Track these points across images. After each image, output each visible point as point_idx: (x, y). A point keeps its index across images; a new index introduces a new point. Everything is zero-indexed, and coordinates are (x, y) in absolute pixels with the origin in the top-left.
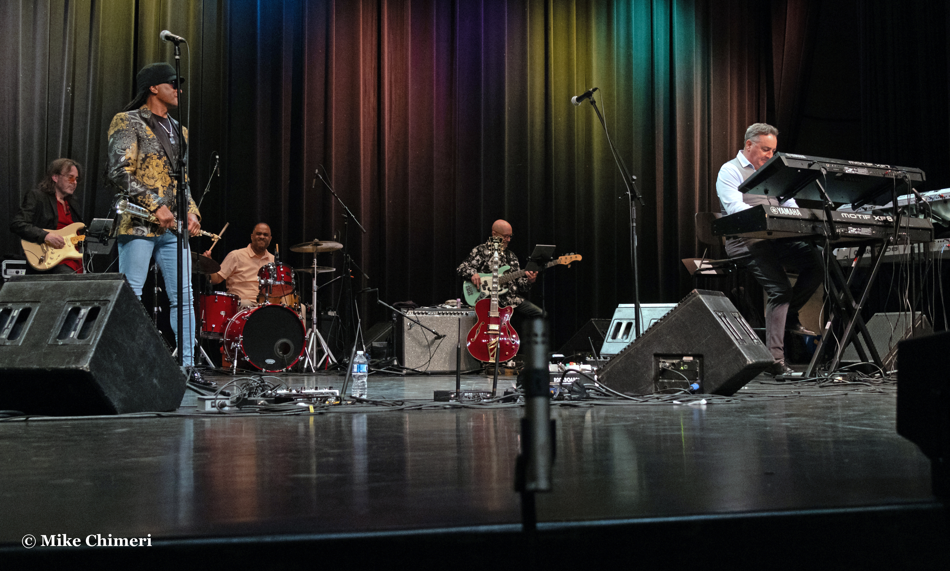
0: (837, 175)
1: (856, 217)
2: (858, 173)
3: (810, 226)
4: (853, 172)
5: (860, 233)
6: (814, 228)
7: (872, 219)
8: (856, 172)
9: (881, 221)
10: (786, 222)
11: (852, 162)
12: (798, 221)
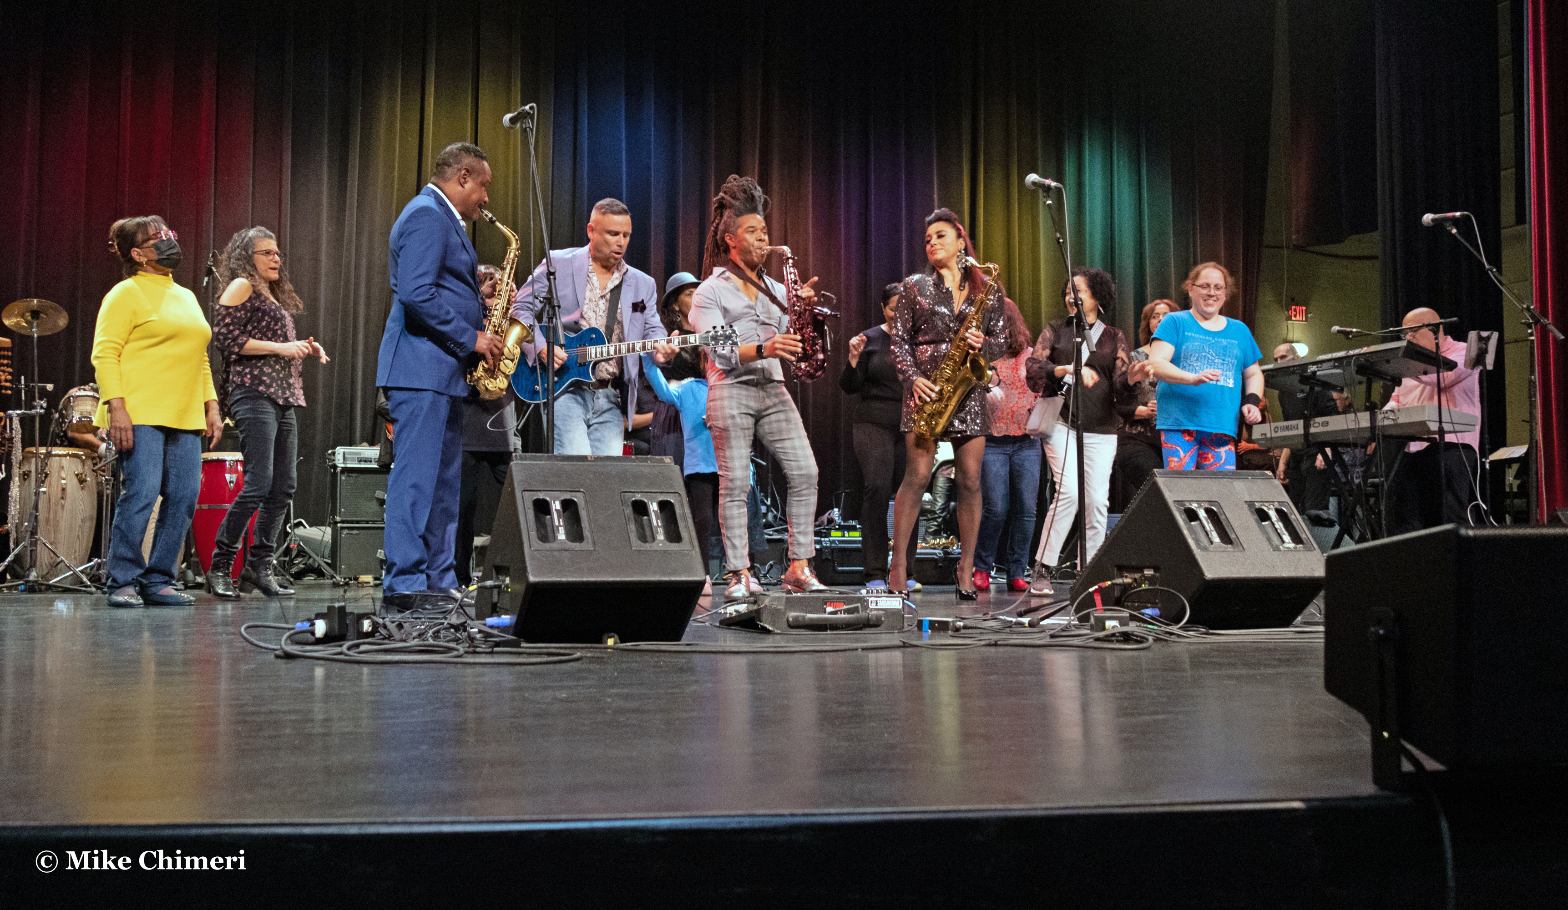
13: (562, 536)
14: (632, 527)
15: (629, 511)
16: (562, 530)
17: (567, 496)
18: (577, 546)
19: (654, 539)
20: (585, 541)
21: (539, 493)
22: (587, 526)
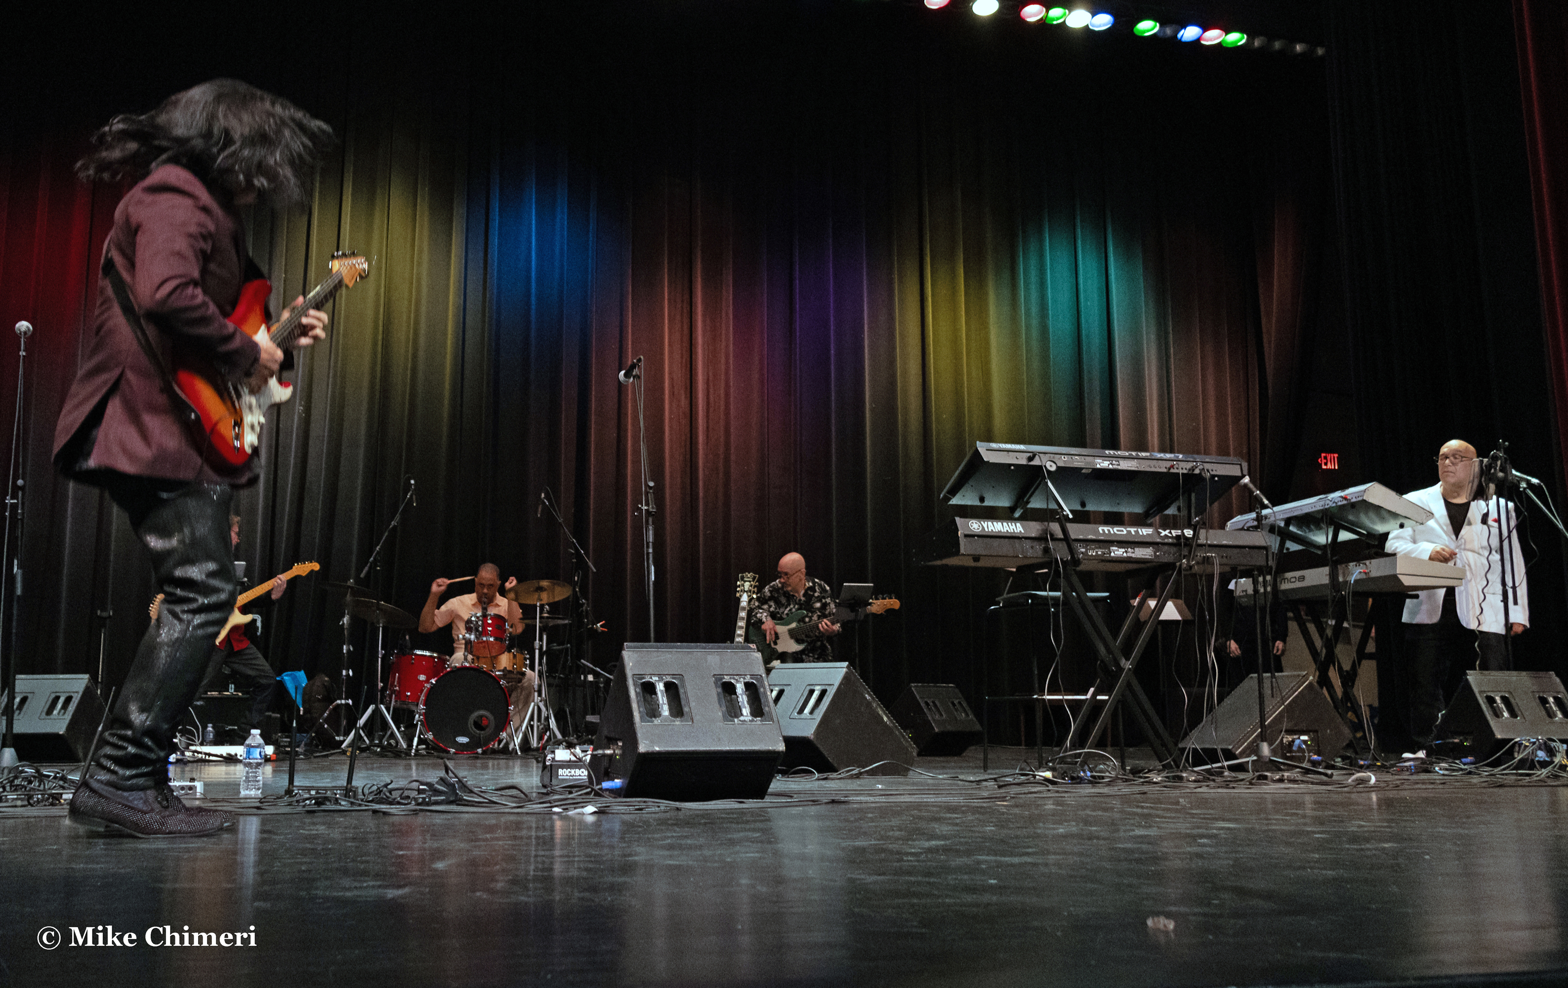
0: (1084, 471)
1: (1125, 532)
2: (1119, 467)
3: (1039, 547)
4: (1111, 466)
5: (1133, 555)
6: (1046, 550)
7: (1156, 534)
8: (1115, 467)
9: (1172, 537)
10: (996, 542)
11: (1112, 452)
12: (1016, 541)
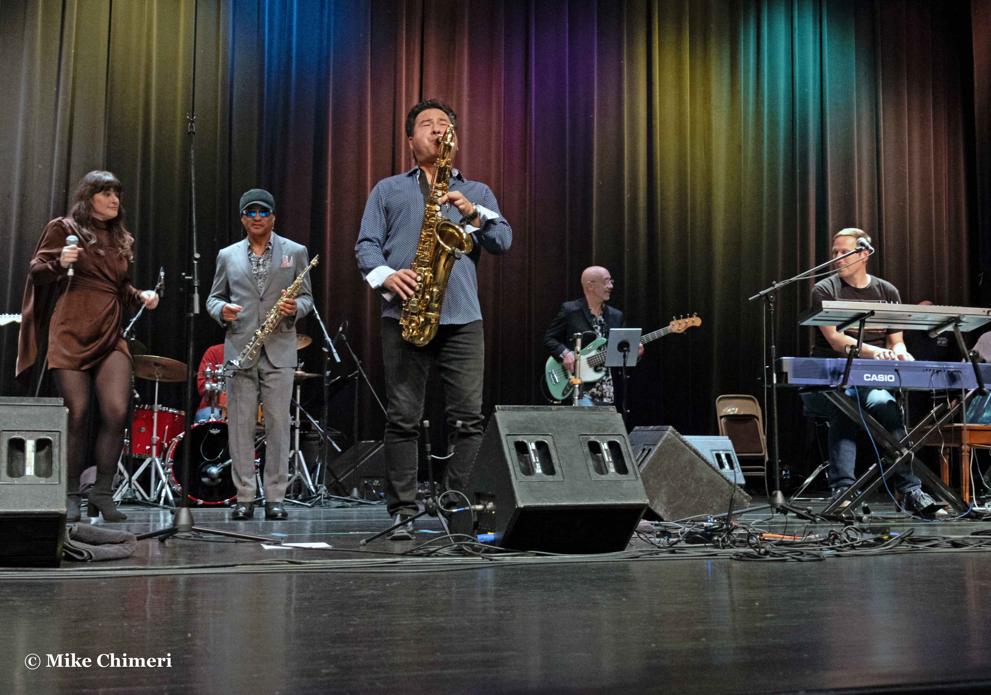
13: (539, 470)
14: (590, 462)
15: (587, 449)
16: (538, 466)
17: (540, 439)
18: (550, 478)
19: (607, 472)
20: (557, 474)
21: (519, 437)
22: (557, 461)
